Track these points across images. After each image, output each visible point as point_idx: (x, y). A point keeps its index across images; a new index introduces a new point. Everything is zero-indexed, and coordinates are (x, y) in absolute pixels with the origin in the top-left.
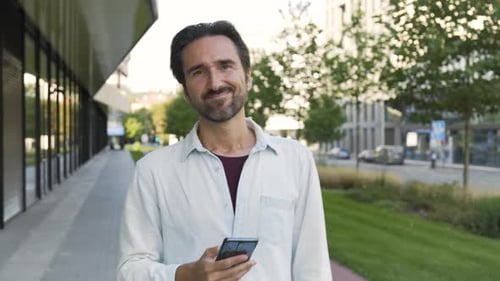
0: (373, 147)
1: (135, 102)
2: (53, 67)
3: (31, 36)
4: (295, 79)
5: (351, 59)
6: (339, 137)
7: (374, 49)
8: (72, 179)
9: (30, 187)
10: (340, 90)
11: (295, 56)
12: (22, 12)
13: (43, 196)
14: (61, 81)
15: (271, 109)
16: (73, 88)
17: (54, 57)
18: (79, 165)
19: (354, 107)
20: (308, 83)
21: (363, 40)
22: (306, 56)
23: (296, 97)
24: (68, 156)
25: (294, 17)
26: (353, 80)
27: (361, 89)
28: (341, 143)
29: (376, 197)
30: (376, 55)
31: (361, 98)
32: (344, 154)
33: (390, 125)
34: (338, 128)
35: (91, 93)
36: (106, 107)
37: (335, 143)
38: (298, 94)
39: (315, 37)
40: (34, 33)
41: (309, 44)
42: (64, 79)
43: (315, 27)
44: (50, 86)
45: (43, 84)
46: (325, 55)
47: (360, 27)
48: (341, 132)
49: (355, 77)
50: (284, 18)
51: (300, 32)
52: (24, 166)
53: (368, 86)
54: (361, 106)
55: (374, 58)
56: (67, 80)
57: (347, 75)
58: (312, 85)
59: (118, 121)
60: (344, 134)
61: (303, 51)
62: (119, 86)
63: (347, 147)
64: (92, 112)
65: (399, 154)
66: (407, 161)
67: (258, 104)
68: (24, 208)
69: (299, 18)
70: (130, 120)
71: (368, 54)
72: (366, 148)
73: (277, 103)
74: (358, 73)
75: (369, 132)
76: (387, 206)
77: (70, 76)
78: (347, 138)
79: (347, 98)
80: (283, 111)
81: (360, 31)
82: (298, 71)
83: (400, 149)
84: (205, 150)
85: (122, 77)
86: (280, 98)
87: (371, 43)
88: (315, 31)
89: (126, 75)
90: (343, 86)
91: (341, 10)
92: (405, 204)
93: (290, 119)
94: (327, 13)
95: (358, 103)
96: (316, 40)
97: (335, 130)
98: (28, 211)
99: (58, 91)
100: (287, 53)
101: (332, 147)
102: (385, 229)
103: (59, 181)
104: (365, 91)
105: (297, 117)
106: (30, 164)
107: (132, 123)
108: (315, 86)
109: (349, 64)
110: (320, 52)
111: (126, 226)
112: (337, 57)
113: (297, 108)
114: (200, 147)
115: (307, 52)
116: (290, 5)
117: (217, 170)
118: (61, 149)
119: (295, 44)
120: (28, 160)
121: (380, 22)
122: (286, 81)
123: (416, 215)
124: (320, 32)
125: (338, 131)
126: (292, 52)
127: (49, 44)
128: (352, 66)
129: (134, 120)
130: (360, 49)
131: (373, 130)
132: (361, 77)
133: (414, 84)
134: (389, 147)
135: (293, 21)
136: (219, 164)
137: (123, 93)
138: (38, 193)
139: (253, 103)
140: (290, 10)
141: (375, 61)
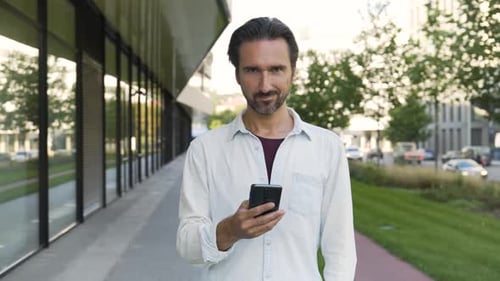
0: (460, 148)
1: (220, 104)
2: (135, 69)
3: (112, 40)
4: (374, 80)
5: (428, 58)
6: (424, 138)
7: (453, 48)
8: (153, 178)
9: (111, 186)
10: (420, 89)
11: (374, 57)
12: (102, 18)
13: (123, 194)
14: (143, 83)
15: (350, 109)
16: (155, 90)
17: (135, 60)
18: (161, 165)
19: (433, 107)
20: (387, 83)
21: (441, 38)
22: (385, 55)
23: (375, 97)
24: (150, 158)
25: (373, 16)
26: (432, 80)
27: (440, 88)
28: (426, 144)
29: (451, 197)
30: (455, 53)
31: (440, 97)
32: (430, 155)
33: (477, 125)
34: (423, 129)
35: (174, 95)
36: (190, 109)
37: (420, 144)
38: (377, 94)
39: (395, 36)
40: (115, 37)
41: (388, 44)
42: (146, 81)
43: (394, 26)
44: (130, 89)
45: (124, 85)
46: (404, 54)
47: (438, 26)
48: (427, 132)
49: (434, 76)
50: (363, 18)
51: (379, 31)
52: (104, 168)
53: (446, 85)
54: (440, 105)
55: (453, 57)
56: (149, 83)
57: (425, 73)
58: (391, 84)
59: (203, 123)
60: (429, 135)
61: (382, 51)
62: (202, 88)
63: (433, 148)
64: (175, 114)
65: (486, 155)
66: (494, 162)
67: (339, 105)
68: (104, 205)
69: (378, 18)
70: (214, 123)
71: (446, 52)
72: (451, 149)
73: (357, 103)
74: (436, 72)
75: (455, 133)
76: (463, 206)
77: (152, 78)
78: (432, 139)
79: (428, 98)
80: (361, 111)
81: (438, 29)
82: (377, 71)
83: (487, 150)
84: (247, 132)
85: (206, 79)
86: (360, 98)
87: (450, 41)
88: (394, 31)
89: (209, 77)
90: (421, 85)
91: (426, 9)
92: (481, 204)
93: (370, 119)
94: (412, 12)
95: (437, 102)
96: (395, 40)
97: (420, 131)
98: (108, 208)
99: (140, 93)
100: (365, 53)
101: (418, 148)
102: (455, 227)
103: (140, 180)
104: (443, 90)
105: (376, 117)
106: (111, 166)
107: (216, 124)
108: (394, 86)
109: (427, 63)
110: (399, 51)
111: (184, 195)
112: (415, 57)
113: (376, 108)
114: (243, 129)
115: (387, 52)
116: (369, 5)
117: (257, 149)
118: (143, 151)
119: (374, 43)
120: (108, 162)
121: (452, 21)
122: (365, 81)
123: (490, 215)
124: (399, 31)
125: (424, 133)
126: (371, 52)
127: (130, 49)
128: (430, 65)
129: (219, 122)
130: (438, 47)
131: (459, 130)
132: (439, 76)
133: (491, 82)
134: (475, 148)
135: (372, 21)
136: (259, 144)
137: (207, 95)
138: (119, 191)
139: (334, 103)
140: (369, 10)
141: (454, 60)
